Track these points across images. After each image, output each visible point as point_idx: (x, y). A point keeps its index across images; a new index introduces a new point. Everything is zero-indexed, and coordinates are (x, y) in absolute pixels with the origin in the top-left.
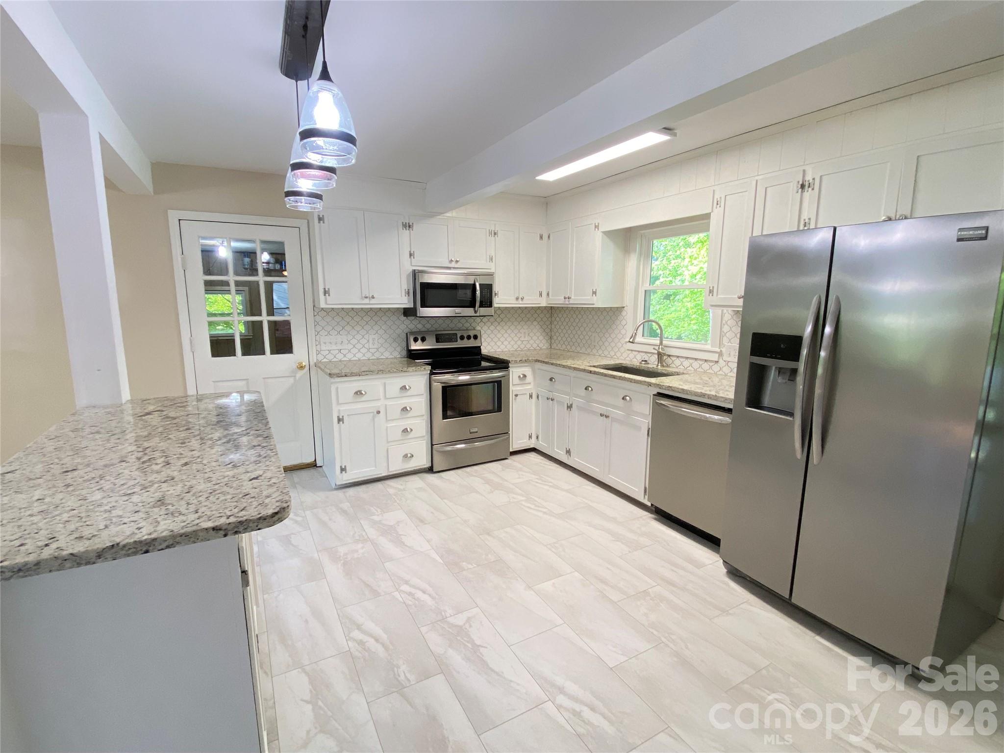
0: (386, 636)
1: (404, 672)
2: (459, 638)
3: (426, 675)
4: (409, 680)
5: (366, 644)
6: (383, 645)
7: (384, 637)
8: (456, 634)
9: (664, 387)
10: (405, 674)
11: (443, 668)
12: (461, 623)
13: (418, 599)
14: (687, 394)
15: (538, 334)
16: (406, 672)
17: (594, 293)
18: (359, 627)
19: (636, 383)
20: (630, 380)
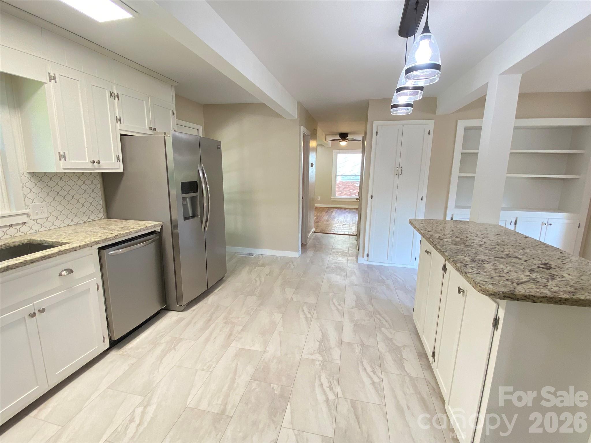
0: (359, 369)
1: (358, 349)
2: (324, 349)
3: (349, 344)
4: (357, 346)
5: (372, 371)
6: (363, 365)
7: (361, 369)
8: (324, 351)
10: (358, 348)
11: (340, 343)
12: (318, 355)
13: (329, 381)
14: (130, 234)
16: (357, 349)
18: (373, 383)
19: (80, 249)
20: (74, 249)
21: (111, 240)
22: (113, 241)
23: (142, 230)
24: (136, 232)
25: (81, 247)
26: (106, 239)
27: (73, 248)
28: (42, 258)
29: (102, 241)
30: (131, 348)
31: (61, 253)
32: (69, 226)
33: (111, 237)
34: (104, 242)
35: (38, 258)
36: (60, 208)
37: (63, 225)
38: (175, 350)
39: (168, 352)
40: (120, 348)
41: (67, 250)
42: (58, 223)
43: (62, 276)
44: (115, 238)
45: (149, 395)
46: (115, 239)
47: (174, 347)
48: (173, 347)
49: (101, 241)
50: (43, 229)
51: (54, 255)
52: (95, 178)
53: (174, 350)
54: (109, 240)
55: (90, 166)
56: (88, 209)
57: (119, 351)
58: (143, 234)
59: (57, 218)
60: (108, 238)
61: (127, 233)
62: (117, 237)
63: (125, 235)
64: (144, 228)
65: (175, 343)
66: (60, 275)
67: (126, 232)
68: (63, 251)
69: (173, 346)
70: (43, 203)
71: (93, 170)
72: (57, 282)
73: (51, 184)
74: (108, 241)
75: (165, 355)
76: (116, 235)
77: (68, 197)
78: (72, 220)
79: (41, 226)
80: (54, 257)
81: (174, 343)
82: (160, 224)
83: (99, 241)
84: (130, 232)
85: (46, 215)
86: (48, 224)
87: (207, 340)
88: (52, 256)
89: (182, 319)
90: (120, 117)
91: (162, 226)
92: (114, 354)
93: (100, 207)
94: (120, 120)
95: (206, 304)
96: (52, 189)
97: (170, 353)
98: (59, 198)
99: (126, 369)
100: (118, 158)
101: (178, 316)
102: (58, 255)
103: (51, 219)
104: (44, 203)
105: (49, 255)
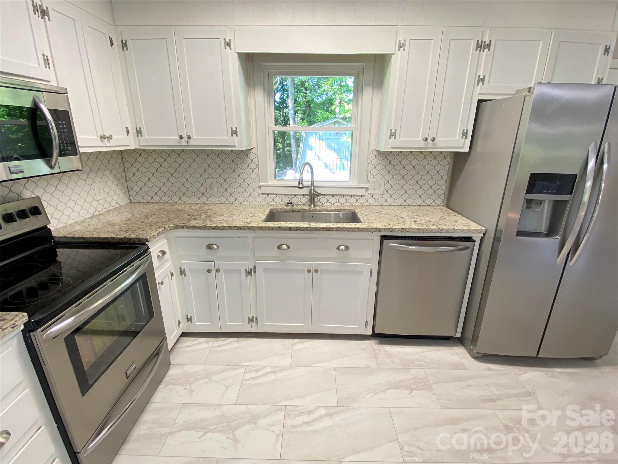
9: (396, 230)
15: (114, 187)
17: (234, 132)
19: (359, 231)
20: (352, 230)
21: (395, 232)
22: (398, 233)
23: (444, 231)
24: (433, 231)
25: (359, 230)
26: (390, 229)
27: (351, 228)
28: (323, 229)
29: (384, 230)
30: (386, 352)
31: (340, 229)
32: (400, 205)
33: (397, 229)
34: (386, 232)
35: (320, 228)
36: (397, 187)
37: (395, 204)
38: (410, 393)
39: (402, 387)
40: (381, 343)
41: (345, 228)
42: (390, 201)
43: (338, 250)
44: (402, 230)
45: (341, 408)
46: (400, 232)
47: (415, 389)
48: (413, 388)
49: (382, 230)
50: (376, 204)
51: (333, 230)
52: (445, 158)
53: (408, 392)
54: (394, 231)
55: (422, 144)
56: (425, 192)
57: (377, 345)
58: (451, 237)
59: (391, 196)
60: (392, 229)
61: (420, 229)
62: (404, 230)
63: (417, 231)
64: (449, 229)
65: (421, 386)
66: (338, 248)
67: (419, 227)
68: (342, 228)
69: (414, 386)
70: (382, 180)
71: (425, 149)
72: (334, 253)
73: (395, 162)
74: (391, 232)
75: (396, 388)
76: (404, 228)
77: (408, 177)
78: (405, 201)
79: (375, 201)
80: (333, 231)
81: (419, 385)
82: (481, 230)
83: (380, 228)
84: (425, 229)
85: (381, 192)
86: (381, 200)
87: (454, 421)
88: (331, 229)
89: (463, 367)
90: (484, 76)
91: (484, 234)
92: (372, 344)
93: (440, 192)
94: (482, 80)
95: (516, 374)
96: (394, 167)
97: (403, 391)
98: (398, 177)
99: (361, 367)
100: (465, 134)
101: (463, 360)
102: (337, 230)
103: (386, 196)
104: (384, 180)
105: (329, 228)
